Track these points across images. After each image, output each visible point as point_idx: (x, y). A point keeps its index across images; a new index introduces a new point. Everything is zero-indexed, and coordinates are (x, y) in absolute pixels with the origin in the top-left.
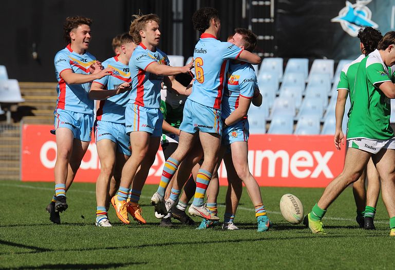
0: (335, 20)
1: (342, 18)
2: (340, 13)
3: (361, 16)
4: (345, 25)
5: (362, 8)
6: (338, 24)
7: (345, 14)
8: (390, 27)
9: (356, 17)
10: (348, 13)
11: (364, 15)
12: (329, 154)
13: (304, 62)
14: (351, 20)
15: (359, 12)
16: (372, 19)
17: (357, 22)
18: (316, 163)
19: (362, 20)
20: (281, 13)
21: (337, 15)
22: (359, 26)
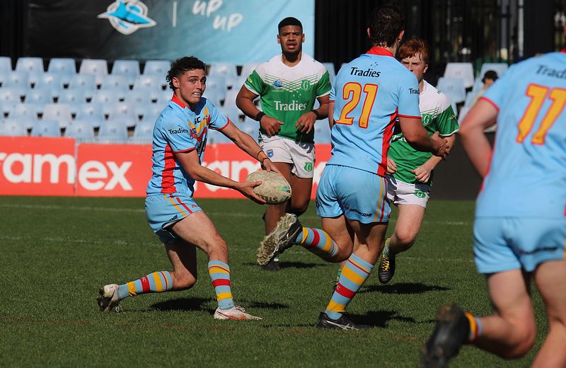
0: (103, 16)
1: (111, 14)
2: (109, 8)
3: (134, 12)
4: (115, 22)
5: (136, 3)
6: (107, 20)
7: (114, 10)
8: (172, 24)
9: (128, 13)
10: (117, 10)
11: (138, 11)
12: (126, 166)
13: (70, 63)
14: (122, 16)
15: (132, 8)
16: (148, 16)
17: (129, 18)
18: (110, 175)
19: (135, 16)
20: (33, 8)
21: (105, 10)
22: (133, 22)
